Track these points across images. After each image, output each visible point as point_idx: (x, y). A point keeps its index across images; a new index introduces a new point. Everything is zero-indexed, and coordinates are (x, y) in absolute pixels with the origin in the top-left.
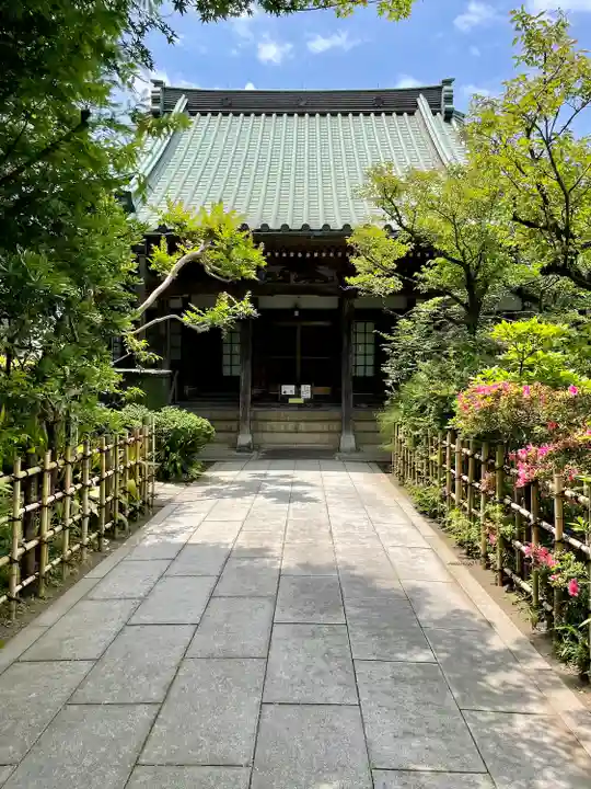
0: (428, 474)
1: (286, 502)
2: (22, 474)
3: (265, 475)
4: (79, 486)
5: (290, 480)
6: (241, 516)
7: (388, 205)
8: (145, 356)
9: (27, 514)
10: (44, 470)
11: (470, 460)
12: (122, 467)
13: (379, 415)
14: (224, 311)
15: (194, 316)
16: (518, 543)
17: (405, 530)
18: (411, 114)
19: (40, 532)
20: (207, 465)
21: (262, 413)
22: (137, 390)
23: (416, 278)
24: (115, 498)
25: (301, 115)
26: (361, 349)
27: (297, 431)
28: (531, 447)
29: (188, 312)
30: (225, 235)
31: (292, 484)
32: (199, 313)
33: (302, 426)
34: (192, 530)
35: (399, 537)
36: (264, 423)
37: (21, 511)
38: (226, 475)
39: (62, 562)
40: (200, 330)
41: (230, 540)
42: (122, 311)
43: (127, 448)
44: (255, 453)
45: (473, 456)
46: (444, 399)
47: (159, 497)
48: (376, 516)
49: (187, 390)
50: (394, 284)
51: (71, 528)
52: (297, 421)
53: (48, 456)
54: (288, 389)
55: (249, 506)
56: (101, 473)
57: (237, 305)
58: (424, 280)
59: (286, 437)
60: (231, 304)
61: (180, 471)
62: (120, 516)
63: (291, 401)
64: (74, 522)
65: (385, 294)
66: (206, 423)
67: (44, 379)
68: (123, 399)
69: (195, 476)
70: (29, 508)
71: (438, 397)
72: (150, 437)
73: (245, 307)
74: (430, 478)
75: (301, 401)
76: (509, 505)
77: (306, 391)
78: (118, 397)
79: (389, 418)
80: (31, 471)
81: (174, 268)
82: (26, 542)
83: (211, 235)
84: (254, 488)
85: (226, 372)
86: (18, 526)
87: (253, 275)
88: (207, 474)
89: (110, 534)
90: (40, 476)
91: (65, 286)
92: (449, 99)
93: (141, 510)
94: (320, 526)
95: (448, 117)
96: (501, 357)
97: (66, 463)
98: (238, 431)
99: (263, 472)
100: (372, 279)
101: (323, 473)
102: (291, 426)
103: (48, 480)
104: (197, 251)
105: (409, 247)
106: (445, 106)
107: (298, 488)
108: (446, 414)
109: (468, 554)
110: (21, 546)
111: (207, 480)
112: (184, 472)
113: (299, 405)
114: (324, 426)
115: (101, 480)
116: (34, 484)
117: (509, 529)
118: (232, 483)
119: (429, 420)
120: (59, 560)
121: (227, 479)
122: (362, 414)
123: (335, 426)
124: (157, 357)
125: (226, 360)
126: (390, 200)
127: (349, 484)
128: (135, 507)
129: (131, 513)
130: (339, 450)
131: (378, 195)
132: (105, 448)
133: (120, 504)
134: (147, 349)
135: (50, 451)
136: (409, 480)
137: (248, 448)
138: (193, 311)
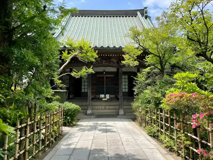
0: (151, 123)
1: (105, 132)
2: (19, 127)
3: (97, 123)
4: (39, 130)
5: (105, 125)
6: (91, 138)
7: (136, 39)
8: (61, 85)
9: (21, 141)
10: (27, 125)
11: (169, 118)
12: (53, 122)
13: (132, 104)
14: (84, 72)
15: (75, 73)
16: (191, 148)
17: (147, 142)
18: (135, 16)
19: (25, 147)
20: (78, 120)
21: (94, 103)
22: (58, 97)
23: (144, 61)
24: (50, 133)
25: (104, 17)
26: (124, 83)
27: (105, 109)
28: (196, 114)
29: (73, 72)
30: (85, 48)
31: (106, 126)
32: (76, 72)
33: (107, 107)
34: (76, 143)
35: (145, 145)
36: (95, 107)
37: (19, 140)
38: (84, 123)
39: (33, 157)
40: (77, 77)
41: (90, 147)
42: (54, 71)
43: (54, 115)
44: (92, 116)
45: (170, 117)
46: (157, 98)
47: (64, 132)
48: (135, 138)
49: (71, 96)
50: (136, 63)
51: (36, 145)
52: (105, 106)
53: (29, 120)
54: (102, 96)
55: (93, 134)
56: (46, 125)
57: (88, 70)
58: (147, 62)
59: (102, 111)
60: (86, 69)
61: (70, 123)
62: (52, 139)
63: (103, 99)
64: (37, 143)
65: (133, 66)
66: (78, 107)
67: (29, 93)
68: (53, 99)
69: (75, 124)
70: (22, 139)
71: (155, 98)
72: (61, 112)
73: (91, 70)
74: (153, 124)
75: (106, 99)
76: (187, 134)
77: (108, 96)
78: (52, 99)
79: (135, 104)
80: (23, 125)
81: (69, 58)
82: (20, 151)
83: (81, 48)
84: (94, 128)
85: (83, 91)
86: (18, 146)
87: (94, 60)
88: (78, 123)
89: (48, 146)
90: (26, 127)
91: (37, 61)
92: (146, 13)
93: (58, 137)
94: (118, 141)
95: (146, 17)
96: (175, 85)
97: (35, 122)
98: (87, 109)
99: (96, 122)
100: (129, 61)
101: (115, 122)
102: (103, 107)
103: (28, 128)
104: (76, 53)
105: (142, 52)
106: (145, 15)
107: (108, 128)
108: (158, 103)
109: (170, 150)
110: (19, 153)
111: (78, 125)
112: (71, 123)
113: (106, 101)
114: (114, 107)
115: (46, 127)
116: (24, 130)
117: (188, 142)
118: (87, 126)
119: (152, 105)
120: (31, 156)
121: (85, 125)
122: (126, 103)
123: (117, 107)
124: (64, 86)
125: (83, 87)
126: (136, 37)
127: (124, 126)
128: (56, 136)
129: (55, 138)
130: (119, 115)
131: (132, 36)
132: (48, 116)
133: (52, 135)
134: (61, 83)
135: (29, 118)
136: (144, 125)
137: (91, 115)
138: (75, 72)
